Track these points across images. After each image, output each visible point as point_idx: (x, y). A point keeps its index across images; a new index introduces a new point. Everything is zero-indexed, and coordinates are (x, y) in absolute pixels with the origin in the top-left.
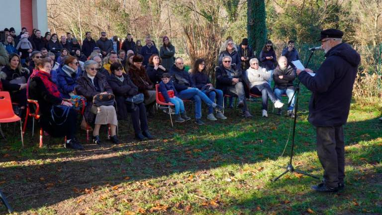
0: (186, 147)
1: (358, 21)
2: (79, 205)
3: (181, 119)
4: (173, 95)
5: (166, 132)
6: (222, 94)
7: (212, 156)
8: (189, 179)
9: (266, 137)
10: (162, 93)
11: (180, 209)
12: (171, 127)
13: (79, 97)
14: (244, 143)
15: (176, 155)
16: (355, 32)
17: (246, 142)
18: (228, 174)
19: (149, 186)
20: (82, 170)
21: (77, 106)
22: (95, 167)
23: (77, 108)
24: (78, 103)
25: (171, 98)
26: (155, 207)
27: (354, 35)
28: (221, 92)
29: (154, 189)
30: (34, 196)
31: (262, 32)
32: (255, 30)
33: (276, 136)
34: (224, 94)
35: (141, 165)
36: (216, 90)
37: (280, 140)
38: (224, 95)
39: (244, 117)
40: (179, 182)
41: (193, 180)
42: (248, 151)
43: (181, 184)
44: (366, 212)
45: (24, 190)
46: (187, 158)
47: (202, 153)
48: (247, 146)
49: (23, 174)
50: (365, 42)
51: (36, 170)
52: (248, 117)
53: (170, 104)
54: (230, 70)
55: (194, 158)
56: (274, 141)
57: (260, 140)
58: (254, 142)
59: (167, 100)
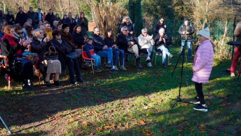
0: (108, 88)
1: (195, 5)
2: (55, 127)
3: (99, 70)
4: (93, 53)
5: (91, 78)
6: (124, 52)
7: (128, 93)
8: (120, 108)
9: (157, 81)
10: (86, 52)
11: (122, 127)
12: (93, 74)
13: (34, 54)
14: (144, 84)
15: (105, 93)
16: (192, 12)
17: (145, 84)
18: (143, 104)
19: (97, 113)
20: (46, 104)
21: (32, 60)
22: (53, 102)
23: (32, 61)
24: (33, 58)
25: (92, 55)
26: (107, 126)
27: (192, 14)
28: (123, 51)
29: (101, 115)
30: (22, 122)
31: (138, 11)
32: (134, 9)
33: (163, 80)
34: (125, 52)
35: (85, 100)
36: (119, 50)
37: (167, 83)
38: (125, 54)
39: (138, 68)
40: (114, 110)
41: (123, 109)
42: (149, 90)
43: (116, 111)
44: (233, 125)
45: (12, 118)
46: (113, 95)
47: (121, 92)
48: (147, 86)
49: (6, 108)
50: (199, 19)
51: (13, 104)
52: (140, 68)
53: (92, 59)
54: (127, 36)
55: (117, 95)
56: (163, 83)
57: (154, 82)
58: (151, 84)
59: (90, 57)
